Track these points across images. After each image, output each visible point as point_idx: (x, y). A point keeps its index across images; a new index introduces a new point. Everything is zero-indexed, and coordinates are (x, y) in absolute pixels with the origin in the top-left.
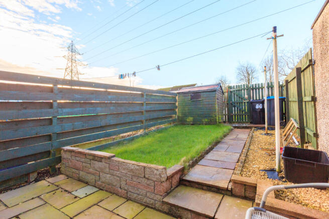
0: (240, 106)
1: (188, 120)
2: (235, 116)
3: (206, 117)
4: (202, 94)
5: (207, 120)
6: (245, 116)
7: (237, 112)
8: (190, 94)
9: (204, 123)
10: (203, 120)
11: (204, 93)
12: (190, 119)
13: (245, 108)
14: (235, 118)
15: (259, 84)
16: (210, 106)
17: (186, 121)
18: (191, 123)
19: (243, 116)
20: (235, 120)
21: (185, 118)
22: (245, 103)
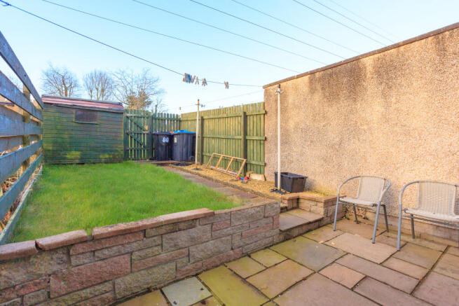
0: (138, 137)
1: (68, 156)
2: (131, 150)
3: (104, 151)
4: (99, 114)
5: (107, 156)
6: (144, 151)
7: (135, 146)
8: (74, 111)
9: (103, 160)
10: (101, 156)
11: (104, 114)
12: (75, 155)
13: (144, 140)
14: (131, 153)
15: (168, 114)
16: (114, 134)
17: (65, 158)
18: (77, 161)
19: (141, 150)
20: (131, 156)
21: (62, 153)
22: (144, 134)
